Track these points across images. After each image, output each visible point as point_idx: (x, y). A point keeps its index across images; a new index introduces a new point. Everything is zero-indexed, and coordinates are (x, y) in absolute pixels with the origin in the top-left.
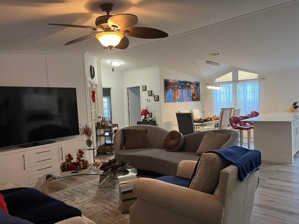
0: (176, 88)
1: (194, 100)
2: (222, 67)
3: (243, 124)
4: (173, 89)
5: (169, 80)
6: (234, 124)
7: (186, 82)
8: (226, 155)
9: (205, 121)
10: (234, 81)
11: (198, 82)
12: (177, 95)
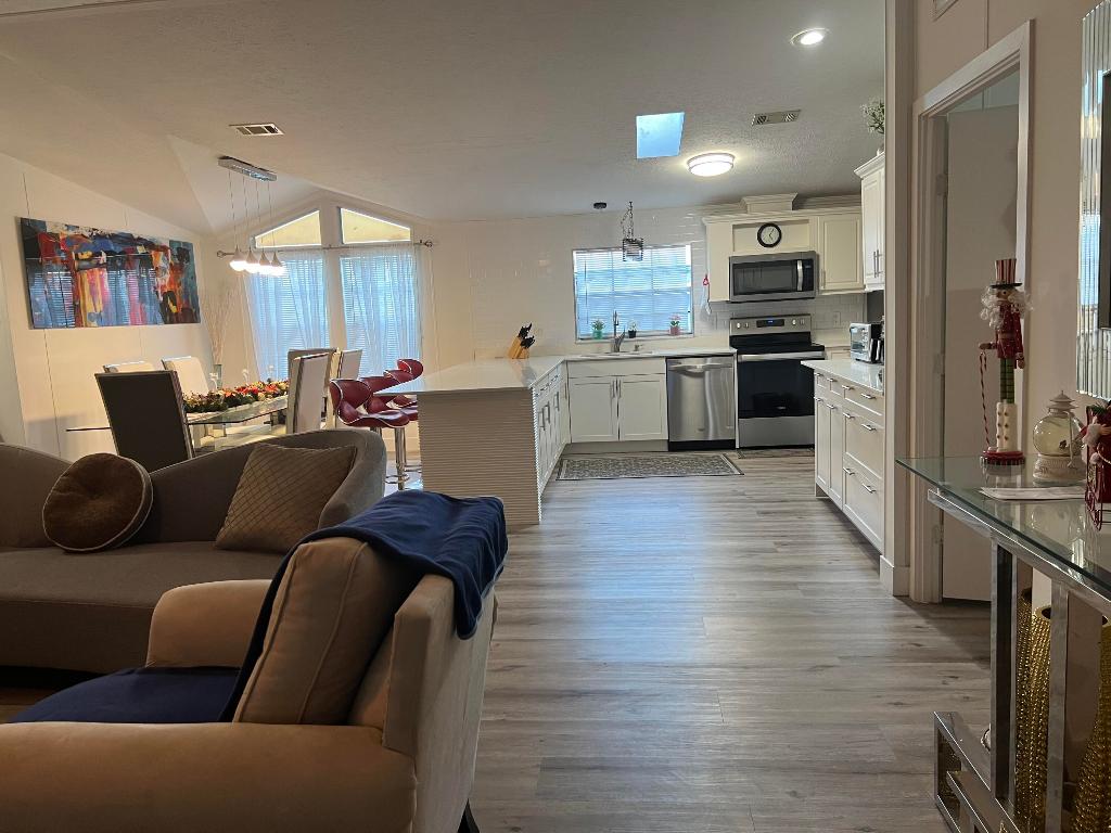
0: (85, 263)
1: (170, 318)
2: (285, 186)
3: (377, 406)
4: (68, 265)
5: (43, 224)
6: (348, 409)
7: (130, 241)
8: (395, 537)
9: (233, 401)
10: (330, 248)
11: (185, 244)
12: (93, 293)
